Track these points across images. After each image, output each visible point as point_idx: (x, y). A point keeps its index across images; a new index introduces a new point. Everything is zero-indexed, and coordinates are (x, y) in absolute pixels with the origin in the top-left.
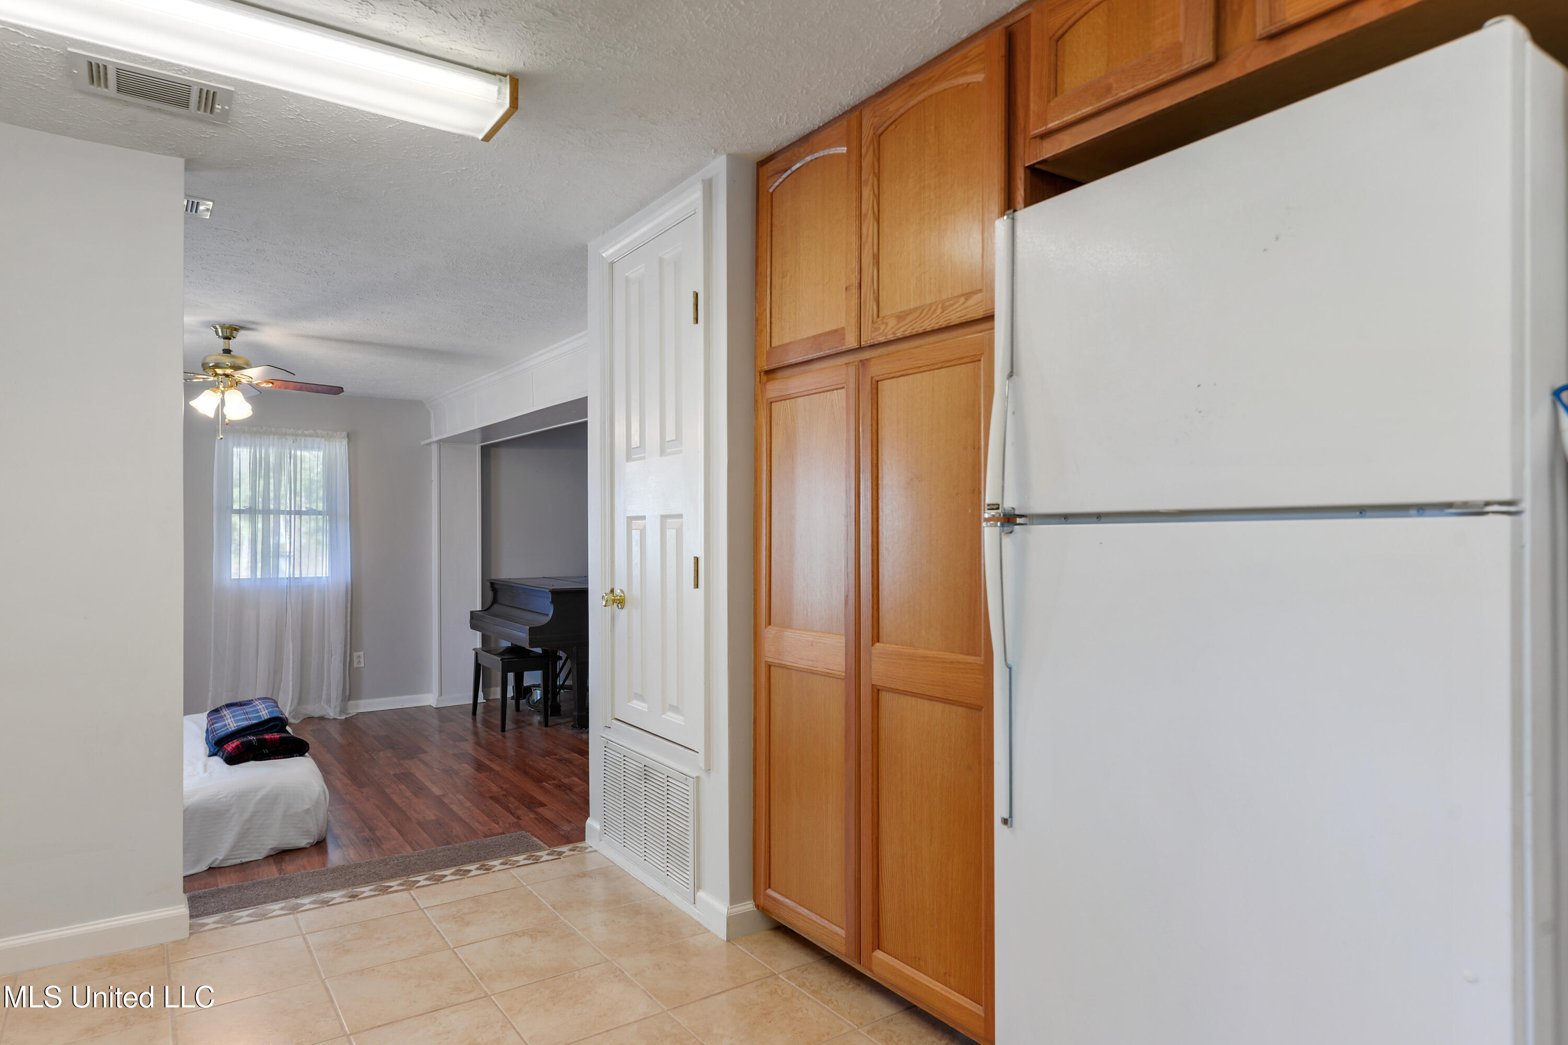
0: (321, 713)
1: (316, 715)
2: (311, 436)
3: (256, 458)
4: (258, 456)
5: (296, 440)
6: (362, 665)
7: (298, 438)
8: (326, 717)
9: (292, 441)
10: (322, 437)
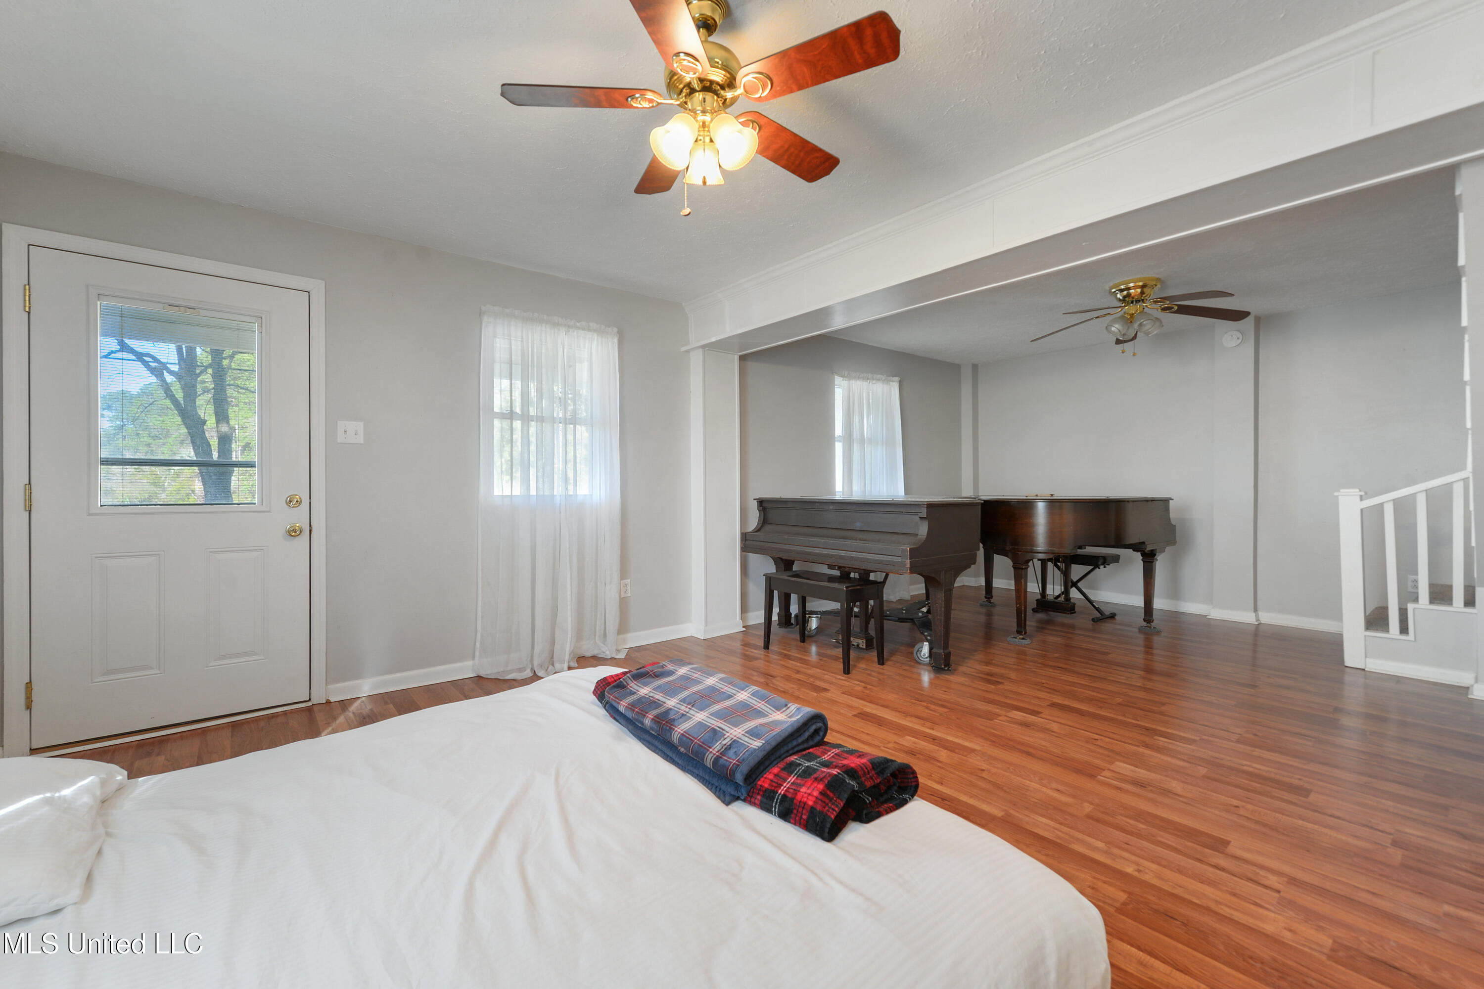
0: (595, 652)
1: (589, 654)
2: (583, 329)
3: (529, 351)
4: (530, 349)
5: (569, 332)
6: (629, 595)
7: (571, 330)
8: (599, 656)
9: (564, 333)
10: (595, 331)
